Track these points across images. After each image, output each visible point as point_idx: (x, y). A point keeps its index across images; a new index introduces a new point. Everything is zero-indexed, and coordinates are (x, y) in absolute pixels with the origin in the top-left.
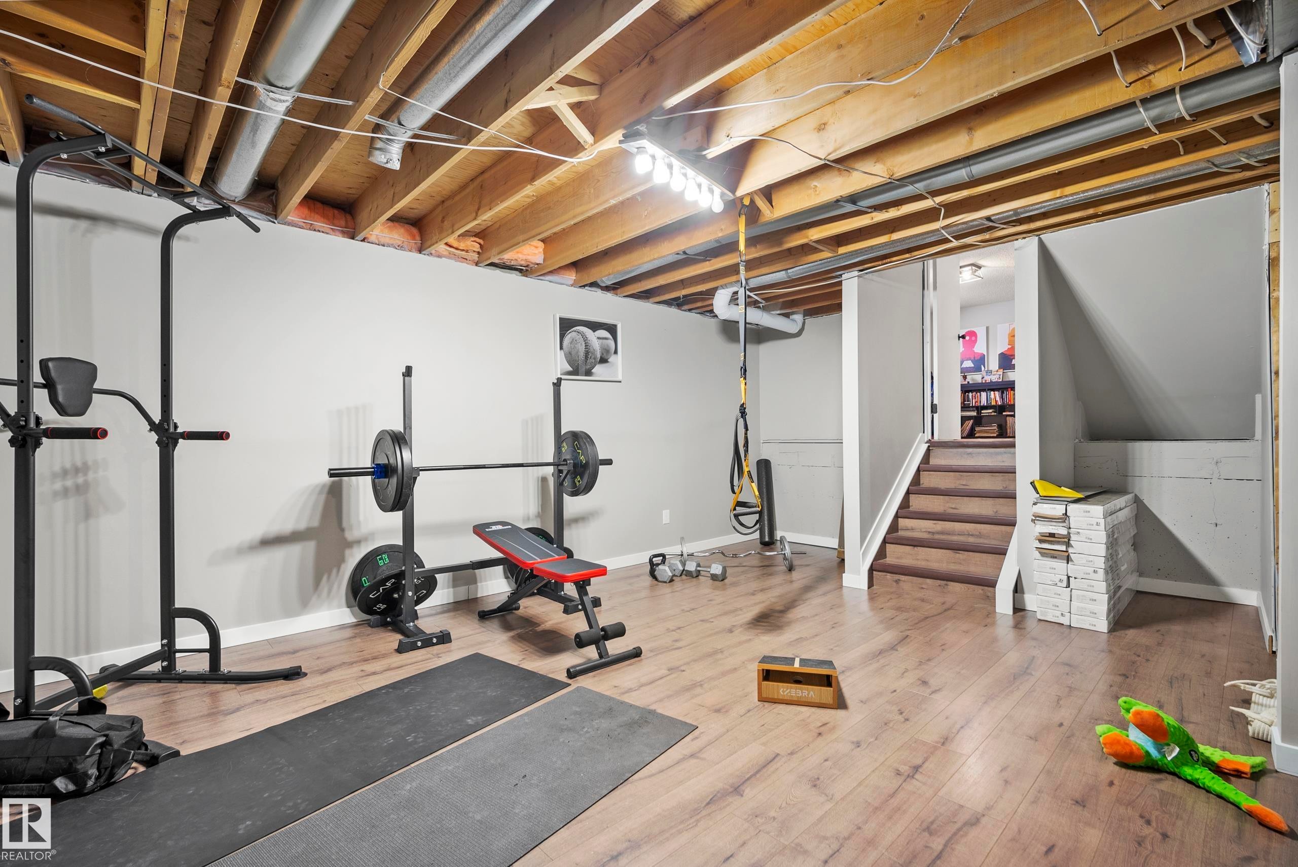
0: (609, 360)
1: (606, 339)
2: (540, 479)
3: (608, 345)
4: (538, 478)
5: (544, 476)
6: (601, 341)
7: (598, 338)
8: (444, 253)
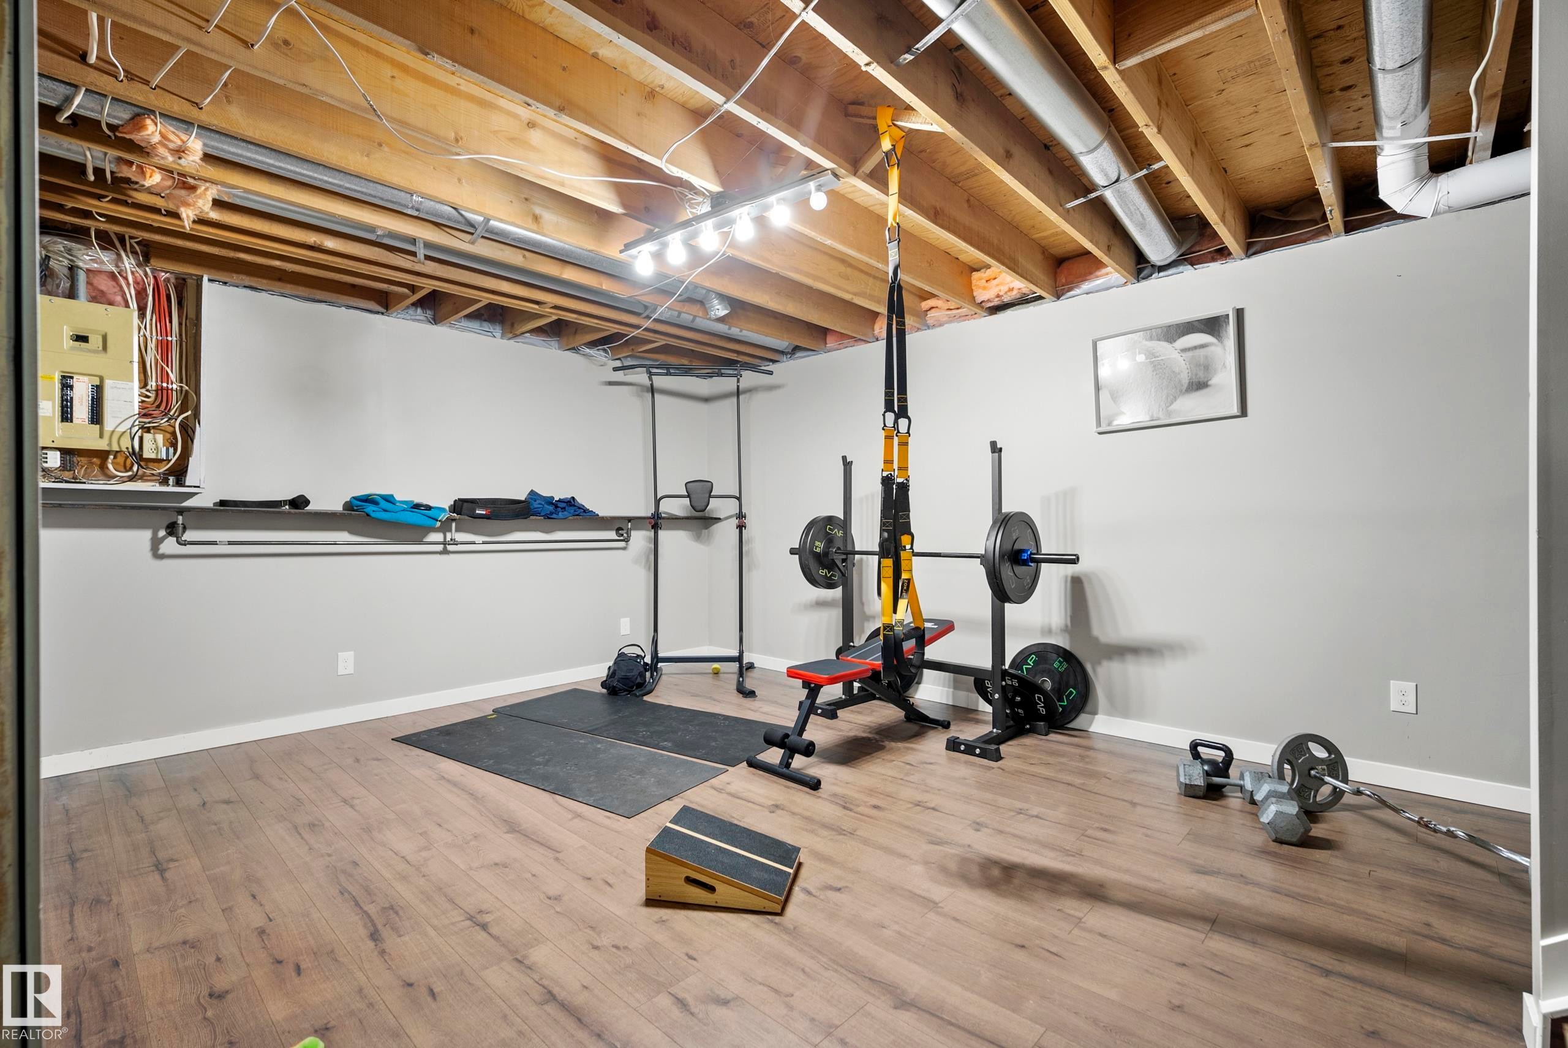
0: (1210, 383)
1: (1203, 346)
2: (1069, 579)
3: (1206, 357)
4: (1066, 577)
5: (1076, 575)
6: (1190, 354)
7: (1184, 350)
8: (944, 319)
